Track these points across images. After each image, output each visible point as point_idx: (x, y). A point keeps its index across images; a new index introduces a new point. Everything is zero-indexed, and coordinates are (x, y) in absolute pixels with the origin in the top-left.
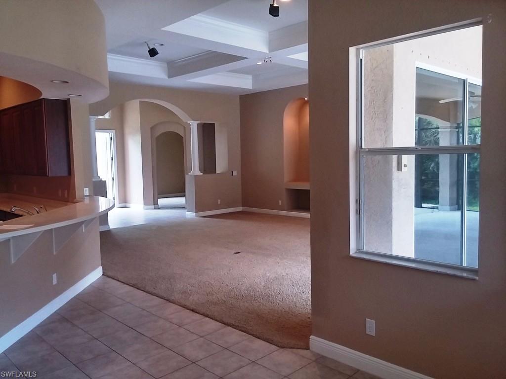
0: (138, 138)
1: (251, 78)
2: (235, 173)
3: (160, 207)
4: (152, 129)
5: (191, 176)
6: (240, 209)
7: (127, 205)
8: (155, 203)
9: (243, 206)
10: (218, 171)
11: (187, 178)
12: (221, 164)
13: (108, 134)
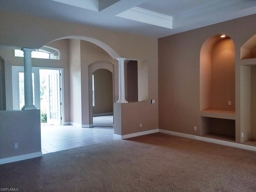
0: (79, 74)
1: (172, 19)
2: (154, 102)
3: (94, 126)
4: (90, 66)
5: (118, 103)
6: (157, 131)
7: (71, 123)
8: (91, 122)
9: (159, 128)
10: (140, 99)
11: (115, 105)
12: (142, 94)
13: (59, 71)
